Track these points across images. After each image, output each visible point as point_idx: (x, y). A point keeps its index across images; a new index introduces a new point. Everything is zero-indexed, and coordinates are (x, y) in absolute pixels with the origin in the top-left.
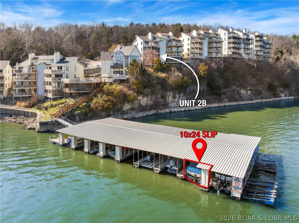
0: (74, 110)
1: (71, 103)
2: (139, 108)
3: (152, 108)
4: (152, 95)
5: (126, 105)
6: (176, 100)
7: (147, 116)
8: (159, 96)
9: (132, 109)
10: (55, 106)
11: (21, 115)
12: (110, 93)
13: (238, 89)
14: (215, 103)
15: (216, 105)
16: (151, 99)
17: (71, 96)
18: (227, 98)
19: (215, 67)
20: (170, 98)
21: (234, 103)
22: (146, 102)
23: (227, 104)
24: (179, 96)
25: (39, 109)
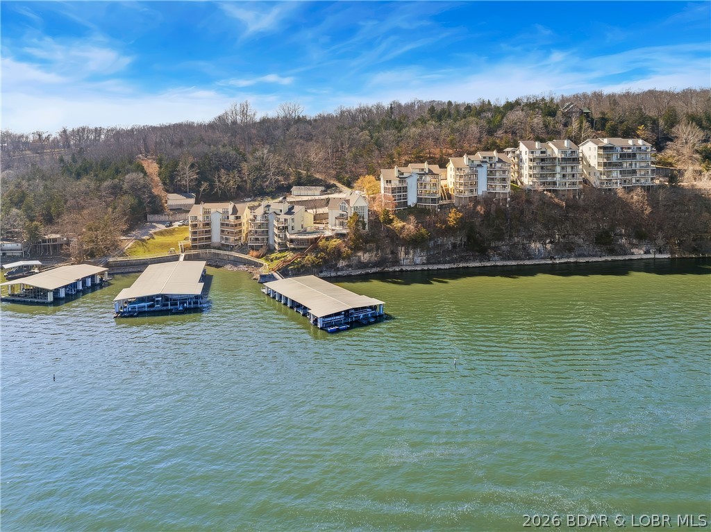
0: (289, 265)
1: (290, 258)
2: (357, 265)
3: (376, 265)
4: (377, 250)
5: (341, 261)
6: (411, 256)
7: (367, 274)
8: (388, 251)
9: (348, 266)
10: (279, 258)
11: (253, 265)
12: (324, 250)
13: (525, 242)
14: (474, 261)
15: (477, 264)
16: (376, 256)
17: (293, 250)
18: (499, 254)
19: (482, 212)
20: (402, 253)
21: (514, 263)
22: (368, 259)
23: (498, 264)
24: (414, 252)
25: (267, 260)
